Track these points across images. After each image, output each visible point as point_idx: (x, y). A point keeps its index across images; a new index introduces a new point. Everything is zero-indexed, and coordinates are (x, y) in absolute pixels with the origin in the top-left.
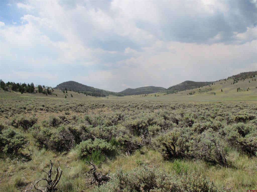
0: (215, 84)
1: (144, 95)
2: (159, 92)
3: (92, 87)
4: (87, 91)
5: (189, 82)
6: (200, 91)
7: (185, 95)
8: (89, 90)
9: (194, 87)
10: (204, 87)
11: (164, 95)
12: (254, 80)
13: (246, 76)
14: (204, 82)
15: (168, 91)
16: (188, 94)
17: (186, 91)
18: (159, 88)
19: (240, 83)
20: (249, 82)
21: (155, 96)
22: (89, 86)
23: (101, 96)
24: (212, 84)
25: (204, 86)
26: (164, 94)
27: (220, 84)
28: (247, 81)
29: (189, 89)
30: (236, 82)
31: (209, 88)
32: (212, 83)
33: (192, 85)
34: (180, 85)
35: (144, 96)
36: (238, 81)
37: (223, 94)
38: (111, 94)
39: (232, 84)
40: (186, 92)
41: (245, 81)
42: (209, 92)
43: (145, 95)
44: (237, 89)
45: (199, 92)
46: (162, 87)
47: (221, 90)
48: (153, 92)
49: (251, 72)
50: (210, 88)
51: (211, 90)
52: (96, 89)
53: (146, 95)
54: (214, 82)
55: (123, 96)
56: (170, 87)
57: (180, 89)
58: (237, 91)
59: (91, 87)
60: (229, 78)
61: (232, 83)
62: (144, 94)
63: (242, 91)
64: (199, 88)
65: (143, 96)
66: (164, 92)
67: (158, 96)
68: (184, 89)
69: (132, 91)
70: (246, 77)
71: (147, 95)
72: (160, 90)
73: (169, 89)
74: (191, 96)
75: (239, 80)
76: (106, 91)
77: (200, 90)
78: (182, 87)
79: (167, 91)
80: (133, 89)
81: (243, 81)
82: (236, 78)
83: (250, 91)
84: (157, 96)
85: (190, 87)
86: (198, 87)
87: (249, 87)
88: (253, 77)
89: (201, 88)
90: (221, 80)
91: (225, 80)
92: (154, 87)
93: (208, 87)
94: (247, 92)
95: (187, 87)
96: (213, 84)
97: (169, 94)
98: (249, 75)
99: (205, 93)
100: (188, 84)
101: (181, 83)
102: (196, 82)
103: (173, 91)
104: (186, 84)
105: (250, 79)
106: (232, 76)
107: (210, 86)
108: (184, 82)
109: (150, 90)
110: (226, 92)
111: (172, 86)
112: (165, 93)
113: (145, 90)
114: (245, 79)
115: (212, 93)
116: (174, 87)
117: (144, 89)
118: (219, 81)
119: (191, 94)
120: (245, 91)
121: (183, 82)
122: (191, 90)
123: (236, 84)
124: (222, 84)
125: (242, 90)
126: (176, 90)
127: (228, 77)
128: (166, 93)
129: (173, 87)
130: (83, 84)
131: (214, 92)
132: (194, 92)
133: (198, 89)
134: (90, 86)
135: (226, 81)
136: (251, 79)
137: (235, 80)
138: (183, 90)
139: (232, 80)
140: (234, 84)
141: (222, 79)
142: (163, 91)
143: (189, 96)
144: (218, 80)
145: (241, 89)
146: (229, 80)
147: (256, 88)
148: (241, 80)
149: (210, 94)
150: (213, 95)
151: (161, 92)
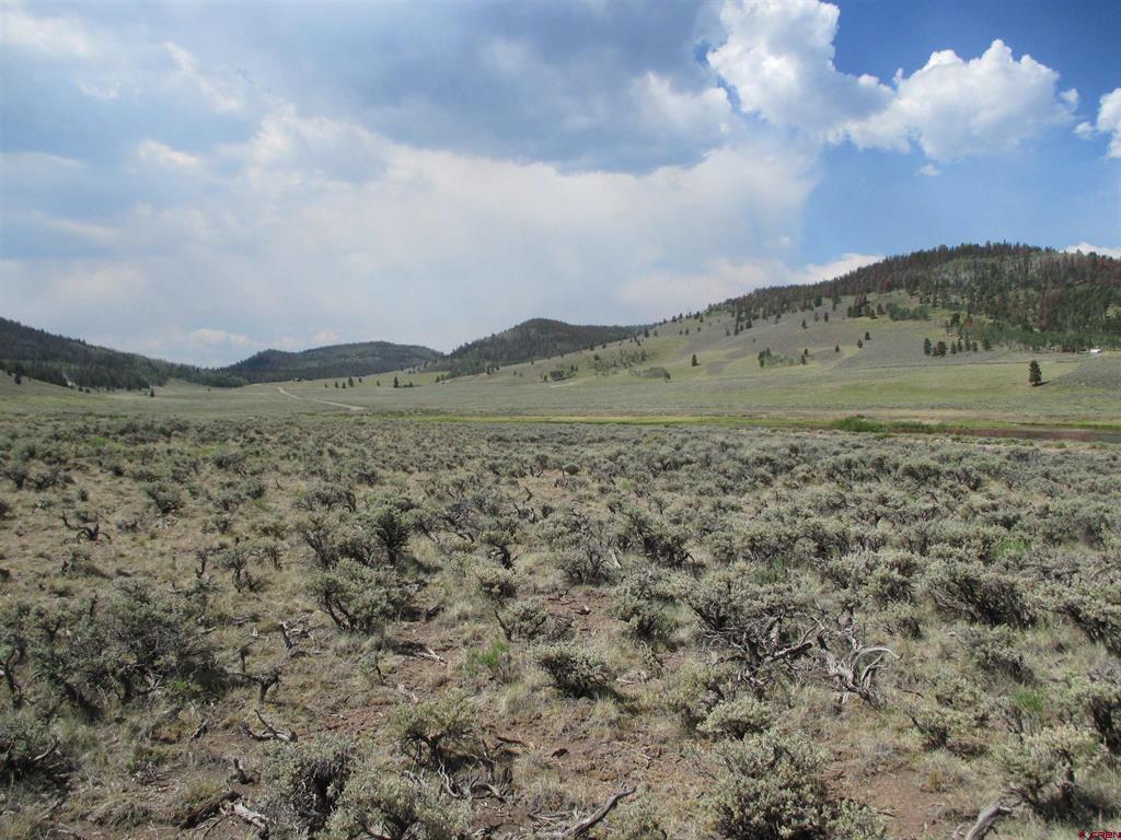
0: (655, 334)
1: (341, 381)
2: (411, 369)
3: (79, 341)
4: (45, 358)
5: (543, 325)
6: (599, 365)
7: (534, 382)
8: (55, 357)
9: (566, 346)
10: (614, 347)
11: (438, 380)
12: (822, 316)
13: (786, 301)
14: (605, 327)
15: (452, 362)
16: (546, 378)
17: (536, 363)
18: (412, 350)
19: (764, 329)
20: (804, 325)
21: (396, 386)
22: (61, 337)
23: (120, 387)
24: (647, 335)
25: (611, 341)
26: (435, 375)
27: (681, 333)
28: (790, 320)
29: (546, 355)
30: (743, 324)
31: (636, 353)
32: (645, 331)
33: (560, 339)
34: (505, 336)
35: (340, 385)
36: (753, 323)
37: (701, 376)
38: (179, 377)
39: (728, 334)
40: (539, 366)
41: (782, 323)
42: (638, 368)
43: (346, 380)
44: (757, 356)
45: (595, 367)
46: (424, 348)
47: (690, 360)
48: (385, 370)
50: (639, 350)
51: (643, 359)
52: (101, 348)
53: (351, 383)
54: (656, 325)
55: (241, 386)
56: (461, 347)
57: (505, 355)
59: (70, 340)
60: (712, 309)
61: (732, 332)
62: (340, 375)
63: (779, 364)
64: (592, 349)
65: (336, 385)
66: (437, 370)
67: (411, 385)
68: (524, 353)
69: (286, 365)
70: (785, 306)
71: (355, 379)
72: (417, 361)
73: (460, 356)
74: (563, 384)
75: (756, 317)
76: (149, 363)
77: (597, 358)
78: (517, 347)
79: (449, 363)
80: (293, 354)
81: (777, 323)
82: (748, 309)
83: (811, 364)
84: (406, 386)
85: (550, 344)
86: (586, 348)
88: (814, 305)
89: (598, 350)
90: (681, 316)
91: (698, 315)
92: (387, 345)
93: (628, 345)
94: (802, 366)
95: (535, 345)
96: (651, 332)
97: (459, 375)
98: (796, 298)
99: (621, 373)
100: (541, 335)
101: (512, 327)
102: (572, 327)
103: (477, 364)
104: (533, 331)
105: (800, 315)
106: (723, 301)
107: (638, 343)
108: (523, 324)
109: (370, 360)
110: (715, 368)
111: (470, 343)
112: (440, 374)
113: (347, 360)
114: (783, 315)
115: (654, 374)
116: (480, 347)
117: (345, 356)
118: (674, 320)
119: (558, 376)
120: (792, 363)
121: (516, 327)
122: (557, 360)
123: (747, 334)
124: (687, 332)
125: (781, 361)
126: (488, 357)
127: (706, 307)
128: (446, 373)
129: (475, 344)
130: (23, 324)
131: (662, 369)
132: (572, 368)
133: (588, 353)
134: (65, 335)
135: (701, 321)
136: (808, 312)
137: (739, 319)
138: (522, 359)
139: (728, 320)
140: (736, 333)
141: (684, 316)
142: (429, 363)
143: (554, 386)
144: (669, 319)
145: (773, 353)
146: (713, 319)
147: (837, 349)
148: (764, 317)
149: (646, 377)
150: (661, 380)
151: (422, 367)
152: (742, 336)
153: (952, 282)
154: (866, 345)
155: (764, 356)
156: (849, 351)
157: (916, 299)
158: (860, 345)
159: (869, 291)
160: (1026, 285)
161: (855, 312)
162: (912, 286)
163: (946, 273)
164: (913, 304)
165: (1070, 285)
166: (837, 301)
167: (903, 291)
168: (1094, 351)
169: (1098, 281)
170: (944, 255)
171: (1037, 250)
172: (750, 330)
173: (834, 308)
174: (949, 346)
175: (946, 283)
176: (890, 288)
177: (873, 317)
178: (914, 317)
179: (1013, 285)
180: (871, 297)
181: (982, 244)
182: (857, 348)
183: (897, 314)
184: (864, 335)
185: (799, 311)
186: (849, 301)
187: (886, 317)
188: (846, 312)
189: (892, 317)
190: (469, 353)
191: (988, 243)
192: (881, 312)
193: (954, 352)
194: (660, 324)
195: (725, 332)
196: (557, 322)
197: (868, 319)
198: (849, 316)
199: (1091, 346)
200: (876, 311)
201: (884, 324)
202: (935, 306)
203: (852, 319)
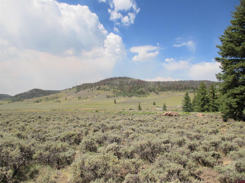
0: (61, 93)
2: (3, 100)
5: (36, 90)
6: (47, 99)
7: (32, 103)
9: (42, 95)
10: (51, 95)
11: (9, 103)
12: (92, 90)
13: (87, 86)
14: (52, 91)
16: (34, 102)
17: (33, 99)
18: (4, 95)
19: (81, 92)
20: (88, 92)
24: (59, 93)
25: (51, 94)
26: (8, 101)
27: (66, 93)
28: (86, 90)
29: (37, 97)
30: (78, 91)
31: (55, 97)
32: (58, 92)
33: (40, 93)
34: (27, 93)
36: (80, 91)
37: (67, 102)
39: (75, 93)
40: (34, 100)
41: (85, 91)
42: (56, 100)
44: (78, 98)
45: (46, 100)
47: (65, 98)
49: (91, 83)
51: (57, 98)
54: (61, 91)
56: (16, 95)
57: (27, 97)
58: (79, 99)
60: (73, 88)
61: (76, 92)
64: (47, 96)
66: (10, 100)
67: (2, 104)
68: (31, 96)
72: (5, 98)
73: (15, 97)
74: (38, 104)
75: (81, 90)
77: (47, 98)
78: (30, 95)
79: (12, 99)
81: (84, 91)
82: (79, 88)
83: (88, 99)
85: (38, 94)
86: (45, 95)
87: (88, 96)
89: (48, 96)
90: (66, 89)
91: (70, 89)
93: (54, 95)
94: (86, 100)
95: (34, 95)
96: (60, 92)
97: (14, 101)
99: (51, 101)
100: (36, 92)
101: (29, 90)
102: (44, 90)
103: (20, 99)
104: (34, 91)
106: (76, 86)
107: (56, 95)
108: (32, 90)
110: (70, 100)
111: (18, 94)
114: (86, 89)
115: (57, 101)
116: (21, 95)
118: (65, 90)
119: (37, 102)
120: (84, 99)
121: (30, 90)
122: (38, 98)
124: (67, 92)
125: (82, 99)
126: (23, 97)
127: (72, 87)
131: (59, 100)
132: (41, 100)
133: (45, 97)
135: (70, 90)
136: (90, 89)
137: (77, 90)
138: (31, 98)
139: (75, 90)
140: (76, 93)
141: (67, 89)
142: (8, 98)
143: (36, 104)
144: (64, 89)
145: (81, 97)
146: (73, 90)
147: (93, 96)
148: (82, 90)
149: (56, 102)
150: (58, 103)
151: (6, 100)
152: (77, 93)
153: (115, 84)
154: (98, 96)
155: (79, 98)
156: (95, 97)
157: (109, 87)
158: (97, 96)
159: (101, 85)
160: (127, 85)
161: (98, 89)
162: (108, 84)
163: (114, 82)
164: (108, 88)
165: (134, 85)
166: (95, 87)
167: (107, 85)
168: (133, 97)
169: (138, 84)
170: (115, 78)
171: (131, 78)
172: (79, 92)
173: (94, 88)
174: (110, 96)
175: (114, 84)
176: (105, 85)
177: (101, 90)
178: (108, 90)
179: (125, 85)
180: (101, 86)
181: (122, 77)
182: (96, 96)
183: (105, 90)
184: (98, 94)
185: (89, 89)
186: (97, 87)
187: (103, 90)
188: (96, 89)
189: (104, 90)
190: (18, 96)
191: (123, 77)
192: (102, 89)
193: (111, 97)
194: (62, 91)
195: (74, 92)
196: (40, 89)
197: (100, 91)
198: (97, 90)
199: (133, 96)
200: (101, 89)
201: (103, 92)
202: (112, 88)
203: (97, 91)
